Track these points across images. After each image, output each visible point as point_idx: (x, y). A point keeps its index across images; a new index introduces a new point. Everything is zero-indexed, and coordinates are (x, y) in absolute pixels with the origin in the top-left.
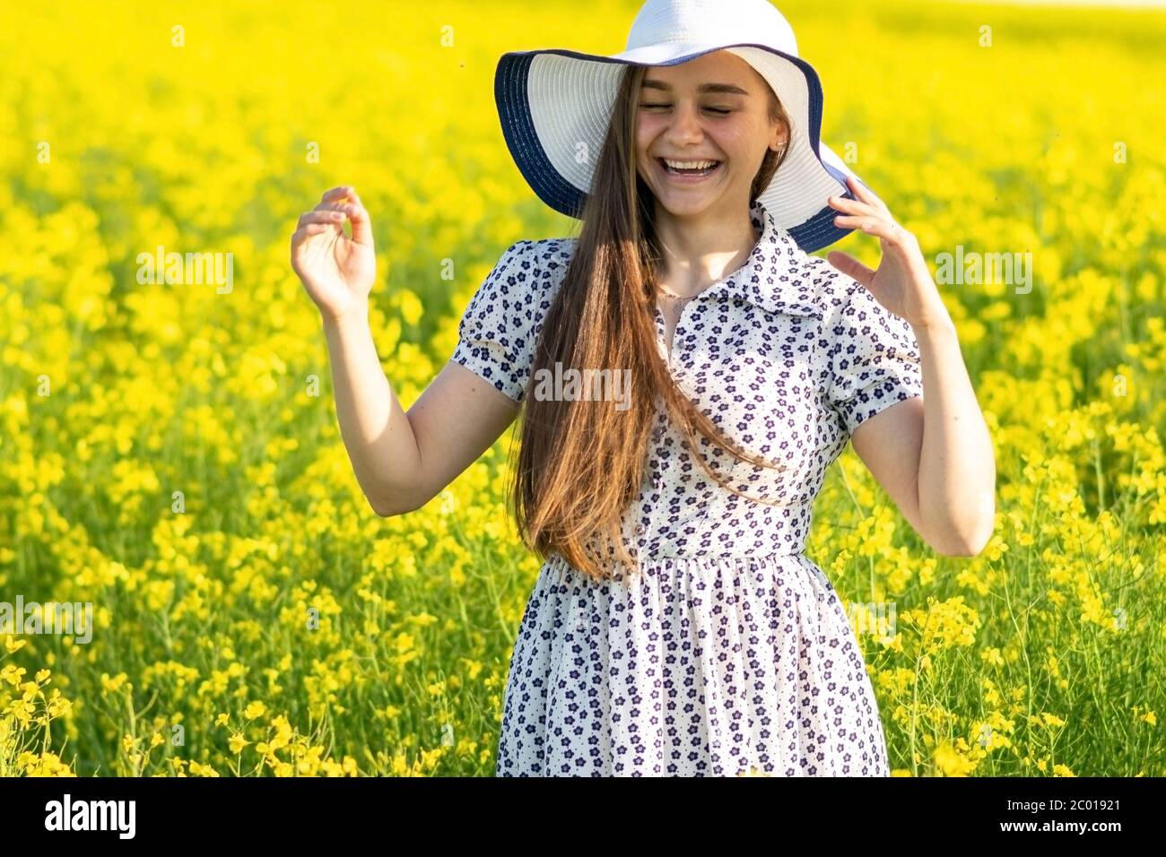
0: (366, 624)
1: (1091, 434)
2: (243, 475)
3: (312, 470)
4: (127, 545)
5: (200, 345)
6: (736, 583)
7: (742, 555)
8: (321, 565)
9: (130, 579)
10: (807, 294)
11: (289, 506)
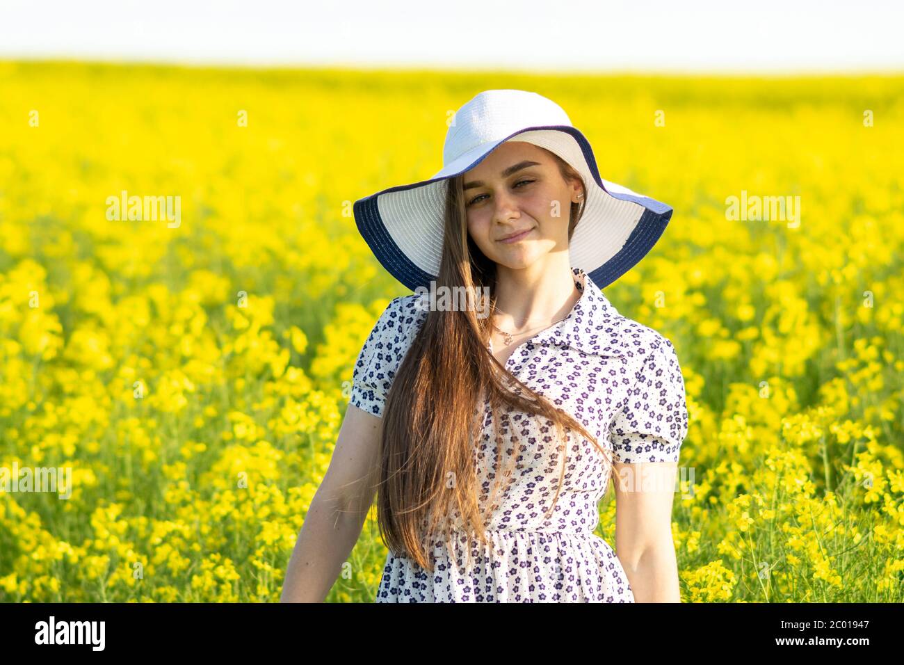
0: (259, 587)
1: (818, 434)
2: (162, 473)
3: (217, 467)
4: (72, 529)
5: (128, 372)
6: (529, 552)
7: (533, 531)
8: (224, 541)
9: (74, 554)
10: (617, 338)
11: (198, 495)
